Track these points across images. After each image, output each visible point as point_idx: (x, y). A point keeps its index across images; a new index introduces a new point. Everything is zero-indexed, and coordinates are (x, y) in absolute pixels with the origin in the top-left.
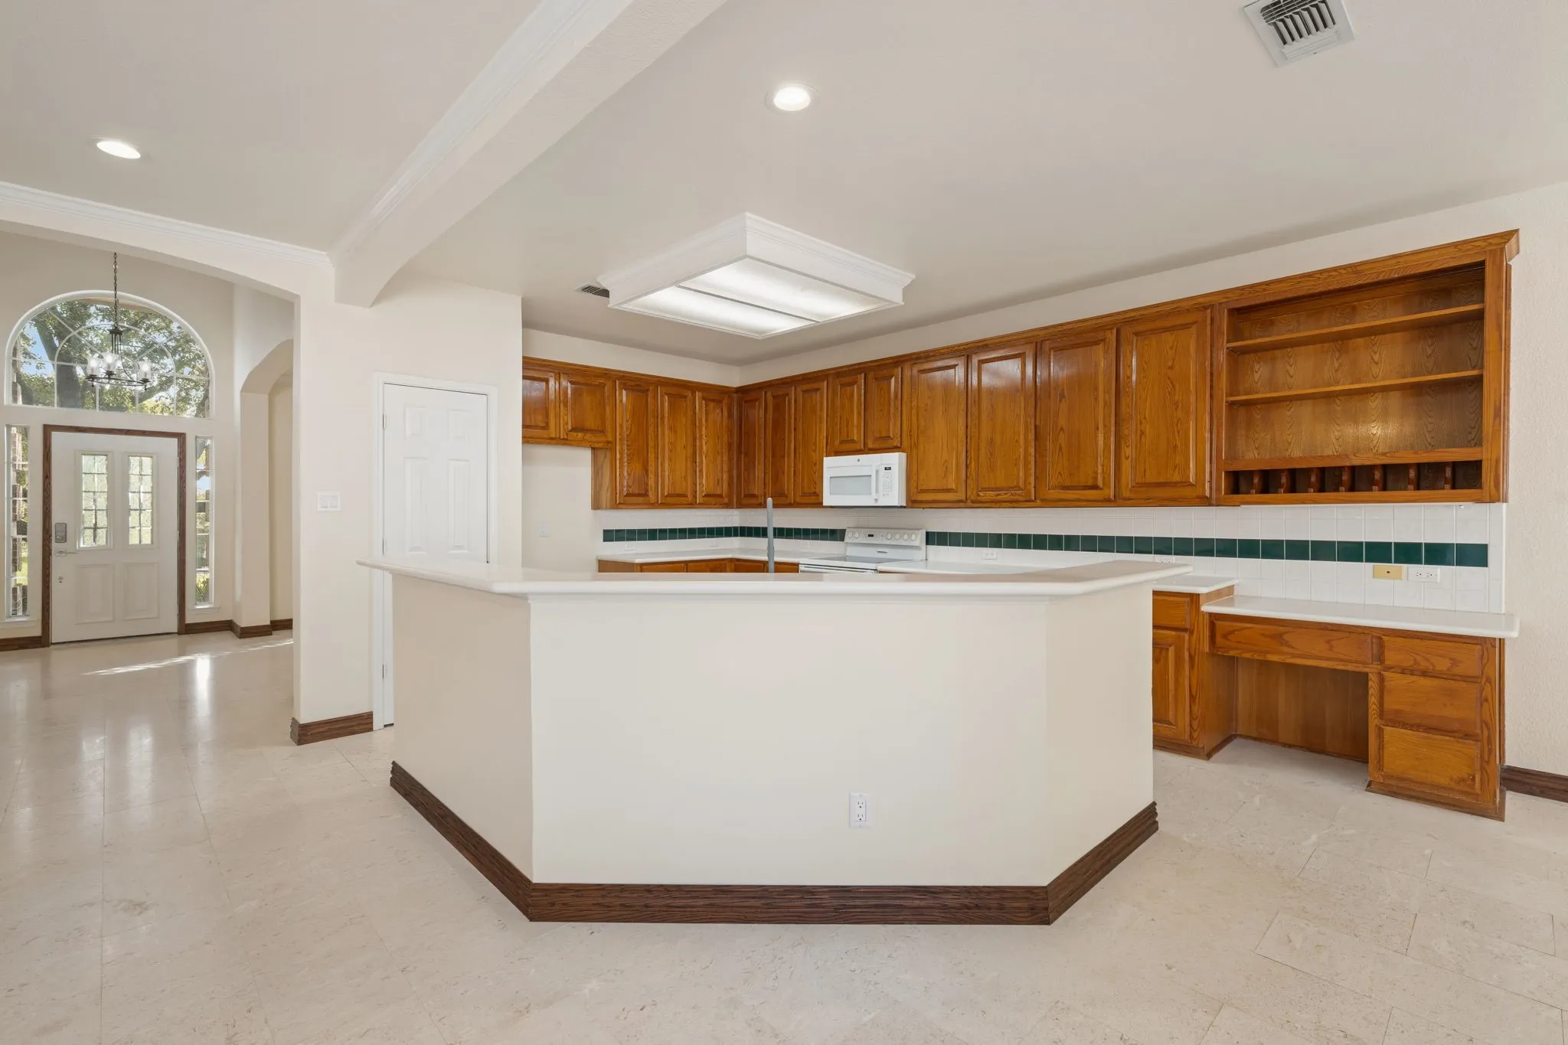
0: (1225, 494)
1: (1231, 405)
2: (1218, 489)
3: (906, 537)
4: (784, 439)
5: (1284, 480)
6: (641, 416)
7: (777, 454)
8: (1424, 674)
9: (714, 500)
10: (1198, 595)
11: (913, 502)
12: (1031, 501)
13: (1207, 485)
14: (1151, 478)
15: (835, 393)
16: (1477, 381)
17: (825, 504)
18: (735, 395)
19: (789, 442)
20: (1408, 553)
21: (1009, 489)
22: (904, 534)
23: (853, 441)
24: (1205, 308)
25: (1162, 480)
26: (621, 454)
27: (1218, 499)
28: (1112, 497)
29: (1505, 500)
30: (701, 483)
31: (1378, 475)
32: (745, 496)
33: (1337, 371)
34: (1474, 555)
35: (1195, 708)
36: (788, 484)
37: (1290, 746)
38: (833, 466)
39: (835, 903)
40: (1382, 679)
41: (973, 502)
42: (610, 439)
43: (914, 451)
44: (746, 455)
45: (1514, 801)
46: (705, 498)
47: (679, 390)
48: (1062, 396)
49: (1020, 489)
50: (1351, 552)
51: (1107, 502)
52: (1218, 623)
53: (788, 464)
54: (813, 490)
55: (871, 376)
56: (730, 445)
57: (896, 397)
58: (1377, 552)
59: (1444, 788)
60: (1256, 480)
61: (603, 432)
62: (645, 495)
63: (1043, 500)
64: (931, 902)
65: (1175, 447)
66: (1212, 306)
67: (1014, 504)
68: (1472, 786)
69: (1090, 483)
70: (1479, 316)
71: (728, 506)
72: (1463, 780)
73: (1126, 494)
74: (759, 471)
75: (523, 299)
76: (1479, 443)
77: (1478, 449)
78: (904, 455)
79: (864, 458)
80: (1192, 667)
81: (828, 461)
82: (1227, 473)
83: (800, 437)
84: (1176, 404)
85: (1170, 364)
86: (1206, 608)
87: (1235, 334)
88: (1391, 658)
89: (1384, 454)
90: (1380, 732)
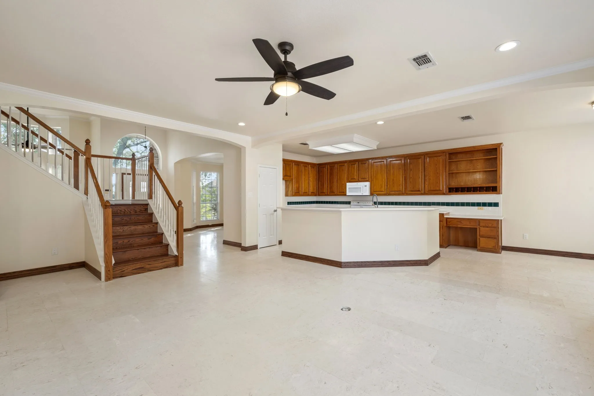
0: (448, 192)
1: (449, 173)
2: (447, 192)
3: (369, 203)
4: (333, 178)
5: (460, 190)
6: (299, 172)
7: (331, 182)
8: (487, 227)
9: (313, 194)
10: (444, 214)
11: (372, 194)
12: (403, 194)
13: (444, 191)
14: (432, 189)
15: (349, 167)
16: (496, 170)
17: (347, 195)
18: (317, 166)
19: (335, 178)
20: (484, 204)
21: (398, 191)
22: (368, 202)
23: (354, 179)
24: (444, 153)
25: (435, 189)
26: (294, 182)
27: (447, 194)
28: (423, 193)
29: (502, 194)
30: (310, 189)
31: (478, 189)
32: (321, 193)
33: (470, 167)
34: (496, 205)
35: (443, 237)
36: (335, 189)
37: (462, 246)
38: (349, 185)
39: (393, 263)
40: (480, 229)
41: (388, 194)
42: (292, 178)
43: (372, 181)
44: (321, 182)
45: (503, 252)
46: (312, 193)
47: (306, 164)
48: (411, 170)
49: (401, 191)
50: (473, 204)
51: (422, 194)
52: (448, 220)
53: (335, 184)
54: (343, 191)
55: (360, 163)
56: (316, 179)
57: (367, 168)
58: (478, 204)
59: (491, 248)
60: (454, 190)
61: (290, 176)
62: (299, 193)
63: (406, 194)
64: (409, 263)
65: (438, 182)
66: (445, 152)
67: (399, 195)
68: (496, 248)
69: (418, 190)
70: (496, 158)
71: (316, 195)
72: (494, 247)
73: (426, 192)
74: (326, 186)
75: (283, 145)
76: (497, 183)
77: (496, 184)
78: (370, 183)
79: (359, 183)
80: (442, 229)
81: (348, 184)
82: (449, 188)
83: (338, 177)
84: (438, 173)
85: (436, 164)
86: (445, 216)
87: (450, 159)
88: (481, 224)
89: (479, 185)
90: (479, 239)
